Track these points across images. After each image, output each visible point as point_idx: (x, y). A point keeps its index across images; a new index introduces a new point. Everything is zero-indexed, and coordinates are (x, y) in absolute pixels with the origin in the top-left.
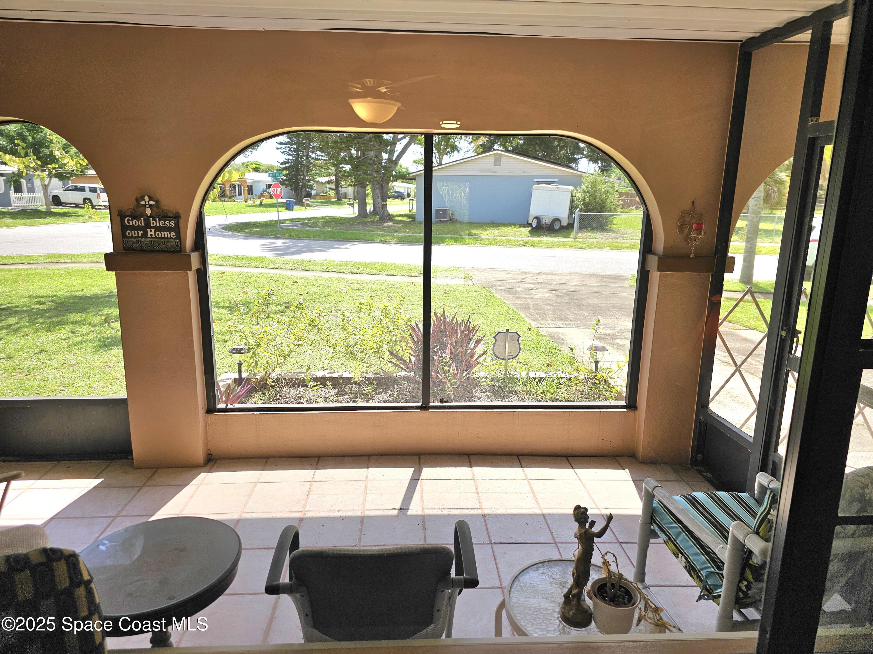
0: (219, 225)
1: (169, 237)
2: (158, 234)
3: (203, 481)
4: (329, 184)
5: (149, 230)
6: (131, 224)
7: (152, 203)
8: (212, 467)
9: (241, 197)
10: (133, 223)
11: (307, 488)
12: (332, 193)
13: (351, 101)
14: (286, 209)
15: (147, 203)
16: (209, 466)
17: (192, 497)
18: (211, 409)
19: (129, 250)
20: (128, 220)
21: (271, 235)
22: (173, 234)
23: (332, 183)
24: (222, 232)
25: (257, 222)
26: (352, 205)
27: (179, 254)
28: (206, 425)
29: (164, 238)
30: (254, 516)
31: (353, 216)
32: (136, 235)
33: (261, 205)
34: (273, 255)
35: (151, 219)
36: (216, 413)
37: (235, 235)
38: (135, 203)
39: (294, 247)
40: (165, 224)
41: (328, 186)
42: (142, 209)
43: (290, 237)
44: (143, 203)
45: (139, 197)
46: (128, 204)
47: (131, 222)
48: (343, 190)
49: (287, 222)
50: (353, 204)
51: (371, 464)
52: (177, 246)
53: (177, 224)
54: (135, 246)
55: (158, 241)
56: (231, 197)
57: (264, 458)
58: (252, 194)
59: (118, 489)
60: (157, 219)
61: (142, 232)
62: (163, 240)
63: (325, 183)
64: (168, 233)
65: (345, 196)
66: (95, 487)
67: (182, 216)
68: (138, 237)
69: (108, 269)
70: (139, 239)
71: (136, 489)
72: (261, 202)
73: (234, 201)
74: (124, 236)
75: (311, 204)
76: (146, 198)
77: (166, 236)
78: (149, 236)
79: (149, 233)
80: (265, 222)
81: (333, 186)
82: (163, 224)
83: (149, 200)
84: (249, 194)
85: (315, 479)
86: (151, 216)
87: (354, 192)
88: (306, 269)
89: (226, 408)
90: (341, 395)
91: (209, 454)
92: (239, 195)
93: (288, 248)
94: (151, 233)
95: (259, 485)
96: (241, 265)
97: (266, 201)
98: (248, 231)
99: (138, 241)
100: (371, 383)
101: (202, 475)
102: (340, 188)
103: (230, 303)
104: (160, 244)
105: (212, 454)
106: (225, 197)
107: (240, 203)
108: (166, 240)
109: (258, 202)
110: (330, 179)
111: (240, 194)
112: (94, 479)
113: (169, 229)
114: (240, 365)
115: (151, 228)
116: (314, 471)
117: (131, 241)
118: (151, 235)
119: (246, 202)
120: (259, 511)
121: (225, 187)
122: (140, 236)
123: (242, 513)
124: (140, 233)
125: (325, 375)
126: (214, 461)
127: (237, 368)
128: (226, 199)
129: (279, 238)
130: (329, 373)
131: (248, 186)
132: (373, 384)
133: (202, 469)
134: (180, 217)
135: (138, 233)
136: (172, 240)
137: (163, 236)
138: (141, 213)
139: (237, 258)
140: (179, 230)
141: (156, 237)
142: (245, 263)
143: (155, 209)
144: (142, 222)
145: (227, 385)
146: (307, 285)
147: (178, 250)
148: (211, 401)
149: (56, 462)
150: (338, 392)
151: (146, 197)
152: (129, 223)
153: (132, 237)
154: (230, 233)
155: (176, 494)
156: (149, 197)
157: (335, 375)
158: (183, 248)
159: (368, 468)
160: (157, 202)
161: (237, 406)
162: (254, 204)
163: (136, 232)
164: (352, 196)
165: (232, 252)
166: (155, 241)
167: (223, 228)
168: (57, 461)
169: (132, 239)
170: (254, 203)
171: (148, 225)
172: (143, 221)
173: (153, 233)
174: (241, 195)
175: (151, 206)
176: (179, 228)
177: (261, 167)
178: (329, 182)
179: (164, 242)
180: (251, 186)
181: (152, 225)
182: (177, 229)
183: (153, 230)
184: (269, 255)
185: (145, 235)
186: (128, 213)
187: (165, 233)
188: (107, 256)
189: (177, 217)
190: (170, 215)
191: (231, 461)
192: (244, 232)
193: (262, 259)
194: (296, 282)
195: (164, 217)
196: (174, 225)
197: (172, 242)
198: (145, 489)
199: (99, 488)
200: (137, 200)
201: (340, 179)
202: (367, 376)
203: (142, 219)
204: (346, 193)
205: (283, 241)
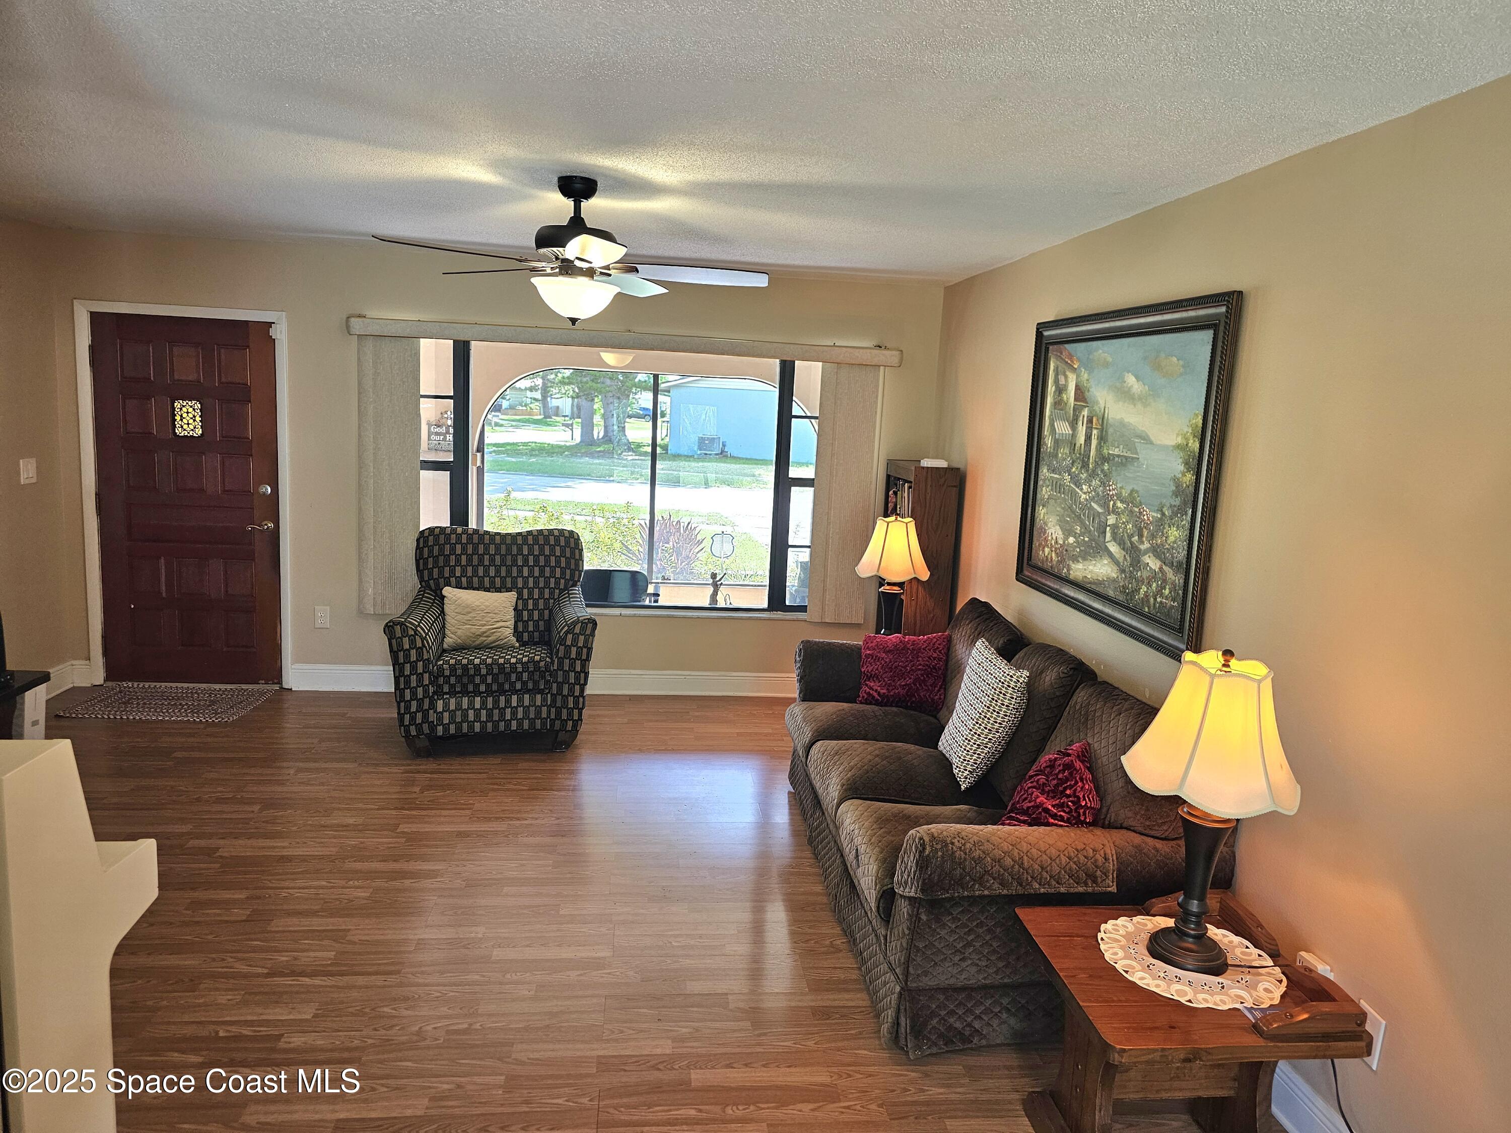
4: (531, 391)
5: (448, 436)
7: (452, 416)
10: (437, 430)
12: (536, 406)
15: (449, 417)
19: (432, 449)
20: (434, 428)
23: (536, 390)
26: (570, 426)
31: (572, 444)
32: (438, 439)
38: (440, 416)
41: (529, 394)
42: (444, 420)
44: (446, 416)
45: (443, 411)
46: (435, 417)
48: (553, 403)
50: (572, 425)
54: (437, 447)
63: (526, 389)
65: (557, 411)
70: (440, 442)
74: (429, 439)
75: (501, 422)
76: (449, 413)
78: (447, 440)
79: (448, 438)
81: (538, 395)
86: (450, 426)
87: (572, 405)
102: (549, 399)
110: (533, 384)
115: (450, 434)
124: (442, 437)
135: (440, 438)
138: (444, 423)
144: (443, 430)
152: (434, 430)
153: (435, 440)
156: (451, 412)
164: (568, 412)
169: (435, 442)
171: (447, 432)
173: (451, 438)
175: (451, 419)
178: (531, 389)
185: (445, 439)
186: (434, 423)
200: (442, 414)
201: (549, 384)
203: (444, 427)
204: (558, 407)
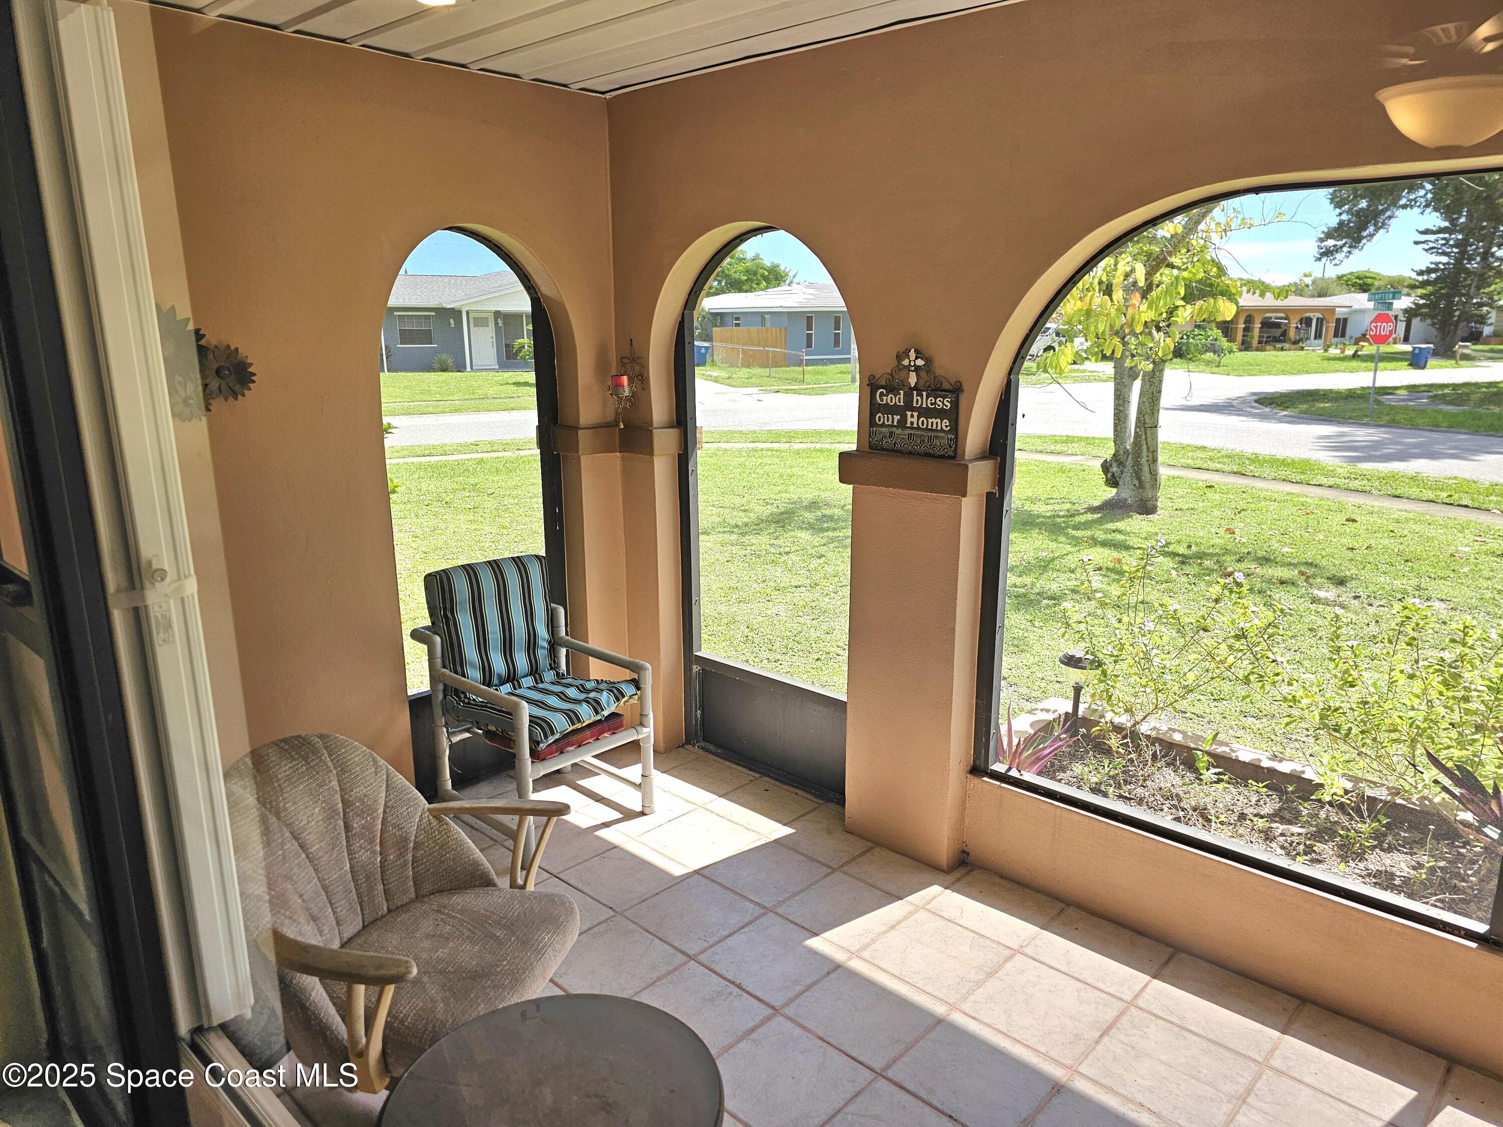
0: (1254, 394)
1: (939, 428)
2: (923, 421)
3: (928, 903)
5: (909, 413)
6: (885, 402)
7: (920, 362)
8: (958, 880)
9: (1317, 341)
10: (888, 399)
11: (1111, 1015)
13: (1383, 95)
14: (1409, 365)
15: (912, 364)
16: (956, 874)
17: (893, 927)
18: (978, 769)
19: (876, 449)
20: (882, 394)
21: (1351, 418)
22: (946, 422)
24: (1252, 407)
25: (1331, 391)
27: (949, 461)
28: (964, 798)
29: (931, 430)
30: (973, 1026)
32: (890, 423)
33: (1355, 356)
34: (1337, 460)
35: (915, 392)
36: (985, 779)
37: (1276, 413)
38: (894, 362)
39: (1390, 444)
40: (935, 403)
42: (903, 373)
43: (1392, 424)
44: (906, 362)
45: (902, 350)
46: (884, 366)
47: (885, 398)
49: (1397, 392)
51: (1295, 1026)
52: (950, 447)
53: (956, 404)
54: (887, 443)
55: (921, 436)
56: (1295, 343)
57: (1062, 901)
58: (1343, 336)
59: (802, 858)
60: (924, 394)
61: (899, 417)
62: (929, 434)
64: (939, 420)
66: (776, 841)
67: (965, 389)
68: (892, 426)
69: (842, 480)
70: (894, 429)
71: (825, 870)
72: (1356, 351)
73: (1302, 349)
74: (872, 423)
75: (1473, 354)
76: (912, 354)
77: (934, 427)
78: (909, 425)
79: (909, 420)
80: (1350, 390)
82: (932, 404)
83: (917, 358)
84: (1336, 336)
85: (1141, 1002)
86: (916, 388)
88: (1398, 492)
89: (1005, 774)
90: (1283, 821)
91: (964, 852)
92: (1315, 338)
93: (1376, 445)
94: (913, 420)
95: (1019, 958)
96: (1256, 474)
97: (1368, 349)
98: (1304, 407)
99: (891, 433)
100: (1373, 815)
101: (936, 889)
103: (1189, 547)
104: (923, 441)
105: (968, 854)
106: (1284, 341)
107: (1314, 351)
108: (933, 434)
109: (1350, 352)
111: (1318, 336)
112: (784, 825)
113: (940, 414)
114: (1078, 690)
115: (913, 409)
116: (1149, 978)
117: (881, 433)
118: (912, 423)
119: (1326, 350)
120: (986, 1021)
121: (1289, 323)
122: (895, 424)
123: (953, 1007)
124: (897, 418)
125: (1260, 761)
126: (969, 868)
127: (1072, 695)
128: (1287, 346)
129: (1366, 425)
130: (1274, 757)
131: (1338, 320)
132: (1375, 819)
133: (941, 876)
134: (962, 390)
135: (893, 419)
136: (943, 434)
137: (930, 427)
138: (902, 381)
139: (1255, 459)
140: (957, 417)
141: (918, 428)
142: (1267, 471)
143: (923, 374)
144: (899, 399)
145: (1045, 723)
146: (1375, 529)
147: (951, 454)
148: (980, 752)
149: (757, 775)
150: (1280, 809)
151: (913, 350)
152: (882, 400)
153: (883, 425)
154: (1267, 410)
155: (873, 910)
156: (916, 351)
157: (1285, 767)
158: (959, 451)
159: (1284, 1032)
160: (929, 361)
161: (1029, 777)
162: (1342, 355)
163: (890, 416)
165: (1249, 447)
166: (917, 435)
167: (1256, 401)
168: (759, 773)
169: (883, 430)
170: (1343, 352)
171: (909, 406)
172: (902, 396)
173: (915, 420)
174: (1320, 337)
175: (917, 369)
176: (957, 413)
177: (1377, 283)
179: (930, 438)
180: (1345, 320)
181: (915, 405)
182: (954, 415)
183: (916, 414)
184: (1328, 458)
185: (902, 423)
186: (883, 383)
187: (933, 420)
188: (844, 457)
189: (956, 391)
190: (946, 386)
191: (997, 880)
192: (1296, 410)
193: (1305, 466)
194: (1354, 521)
195: (936, 390)
196: (949, 405)
197: (943, 438)
198: (838, 876)
199: (782, 845)
200: (899, 358)
202: (1369, 792)
203: (902, 392)
205: (1371, 431)
